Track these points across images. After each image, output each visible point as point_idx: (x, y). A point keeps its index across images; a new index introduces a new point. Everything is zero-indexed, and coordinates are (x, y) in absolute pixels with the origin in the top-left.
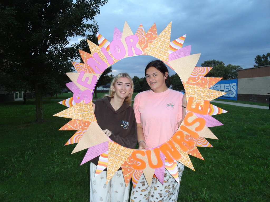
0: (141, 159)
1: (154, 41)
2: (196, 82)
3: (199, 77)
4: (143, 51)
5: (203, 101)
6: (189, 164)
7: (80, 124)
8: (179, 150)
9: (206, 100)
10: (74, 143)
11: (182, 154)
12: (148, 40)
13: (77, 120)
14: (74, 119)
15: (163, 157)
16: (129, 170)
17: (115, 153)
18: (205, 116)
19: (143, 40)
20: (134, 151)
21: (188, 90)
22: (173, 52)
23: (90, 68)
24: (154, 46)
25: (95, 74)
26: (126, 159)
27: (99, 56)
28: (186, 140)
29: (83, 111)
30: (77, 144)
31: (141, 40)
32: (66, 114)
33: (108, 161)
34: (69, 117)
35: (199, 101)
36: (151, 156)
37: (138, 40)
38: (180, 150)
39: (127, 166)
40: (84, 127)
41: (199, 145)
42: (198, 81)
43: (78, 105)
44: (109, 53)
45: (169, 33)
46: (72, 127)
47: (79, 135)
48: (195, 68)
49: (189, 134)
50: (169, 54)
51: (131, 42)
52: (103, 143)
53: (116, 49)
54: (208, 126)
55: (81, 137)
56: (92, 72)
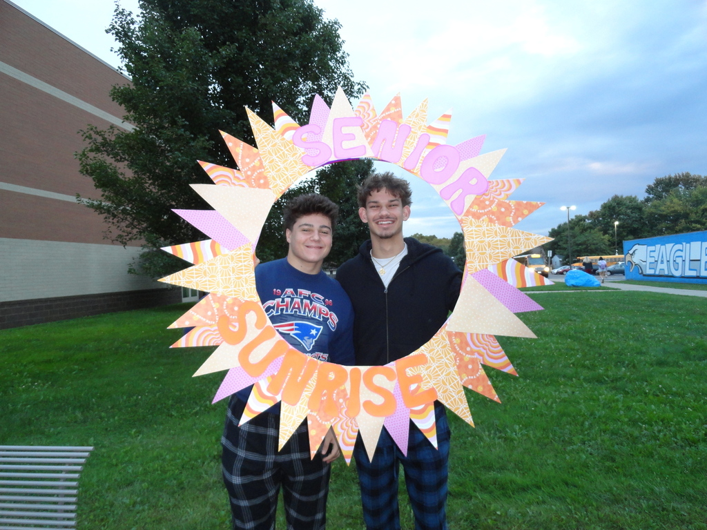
0: (248, 326)
1: (496, 224)
2: (460, 351)
3: (476, 354)
4: (464, 216)
5: (430, 385)
6: (287, 430)
7: (254, 169)
9: (437, 390)
10: (211, 176)
11: (302, 404)
12: (493, 213)
13: (259, 158)
14: (258, 153)
15: (274, 368)
16: (209, 313)
17: (233, 268)
18: (403, 407)
19: (487, 203)
20: (258, 302)
21: (436, 343)
22: (497, 274)
24: (487, 230)
25: (368, 147)
26: (232, 295)
27: (407, 137)
28: (335, 395)
29: (284, 163)
30: (212, 183)
31: (485, 200)
32: (260, 131)
33: (207, 261)
34: (257, 141)
35: (427, 379)
36: (264, 343)
37: (484, 193)
38: (306, 394)
40: (254, 179)
41: (338, 430)
43: (291, 146)
44: (426, 153)
45: (529, 247)
46: (240, 156)
47: (232, 178)
48: (490, 336)
49: (349, 396)
50: (487, 268)
51: (470, 182)
52: (241, 234)
53: (441, 161)
54: (388, 424)
55: (229, 183)
56: (369, 140)
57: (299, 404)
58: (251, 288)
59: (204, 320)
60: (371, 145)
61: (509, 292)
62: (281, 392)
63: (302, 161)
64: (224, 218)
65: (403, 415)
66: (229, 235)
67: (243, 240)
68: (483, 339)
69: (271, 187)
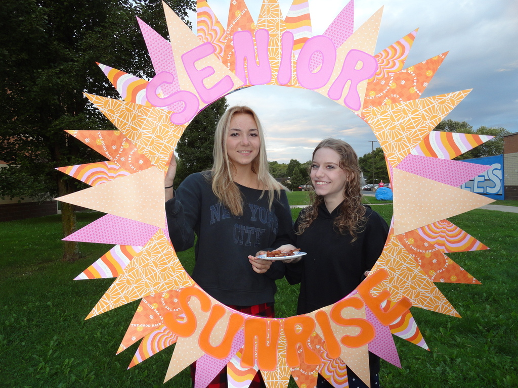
0: (195, 313)
1: (402, 102)
2: (418, 250)
3: (436, 246)
4: (364, 108)
5: (400, 296)
7: (125, 153)
8: (280, 353)
9: (408, 298)
10: (83, 180)
11: (281, 365)
12: (393, 91)
13: (125, 139)
14: (121, 134)
15: (239, 343)
16: (152, 316)
17: (154, 262)
18: (381, 327)
19: (383, 82)
20: (194, 285)
21: (389, 252)
22: (423, 155)
23: (232, 53)
24: (394, 113)
25: (232, 75)
26: (165, 289)
27: (268, 45)
28: (309, 344)
29: (153, 132)
30: (88, 186)
31: (380, 80)
32: (112, 112)
33: (125, 270)
34: (114, 122)
35: (394, 291)
36: (218, 323)
37: (375, 74)
38: (281, 355)
40: (131, 163)
41: (326, 375)
42: (424, 251)
43: (151, 110)
44: (296, 56)
46: (104, 147)
47: (107, 172)
48: (443, 221)
49: (323, 339)
50: (410, 153)
51: (355, 68)
52: (147, 225)
53: (315, 58)
54: (373, 349)
55: (107, 179)
56: (229, 66)
57: (278, 367)
58: (181, 275)
59: (149, 326)
60: (234, 71)
61: (444, 168)
62: (256, 361)
63: (172, 122)
64: (120, 218)
65: (384, 335)
66: (135, 232)
67: (152, 230)
68: (437, 228)
69: (153, 163)
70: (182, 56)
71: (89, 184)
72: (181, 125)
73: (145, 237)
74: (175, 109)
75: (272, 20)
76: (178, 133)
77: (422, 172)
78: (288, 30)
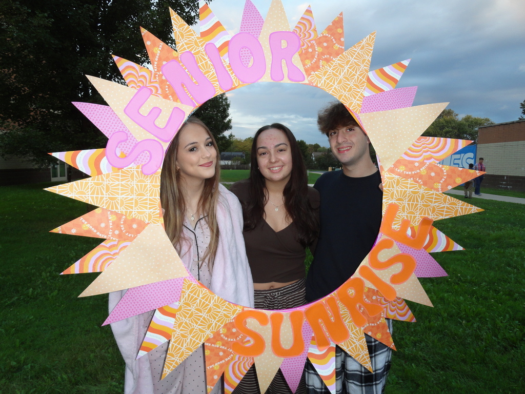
0: (257, 331)
1: (334, 59)
2: (413, 173)
3: (425, 161)
4: (308, 77)
5: (418, 217)
6: (363, 356)
7: (117, 225)
8: (347, 321)
9: (427, 216)
10: (90, 271)
11: (352, 330)
12: (322, 54)
13: (109, 213)
14: (103, 209)
15: (308, 333)
16: (221, 354)
17: (196, 309)
18: (418, 252)
19: (310, 50)
20: (243, 309)
21: (389, 187)
22: (374, 94)
23: (168, 85)
24: (333, 70)
25: (178, 104)
26: (219, 326)
27: (196, 63)
28: (366, 300)
29: (132, 192)
30: (98, 274)
31: (307, 50)
32: (82, 193)
33: (174, 327)
34: (90, 202)
35: (411, 217)
36: (282, 328)
37: (300, 46)
38: (348, 322)
39: (218, 345)
40: (126, 232)
41: (392, 315)
42: (418, 171)
43: (120, 173)
44: (226, 61)
46: (93, 229)
47: (108, 252)
48: (419, 139)
49: (376, 289)
50: (364, 96)
51: (282, 48)
52: (171, 280)
53: (244, 55)
54: (420, 274)
55: (111, 258)
56: (171, 99)
57: (351, 333)
58: (226, 307)
59: (223, 361)
60: (178, 100)
62: (330, 340)
63: (145, 174)
64: (143, 286)
65: (423, 257)
66: (164, 292)
67: (177, 283)
68: (418, 147)
69: (147, 221)
70: (125, 111)
71: (98, 271)
72: (155, 172)
73: (174, 292)
74: (142, 162)
75: (189, 41)
76: (156, 182)
77: (381, 107)
78: (208, 43)
